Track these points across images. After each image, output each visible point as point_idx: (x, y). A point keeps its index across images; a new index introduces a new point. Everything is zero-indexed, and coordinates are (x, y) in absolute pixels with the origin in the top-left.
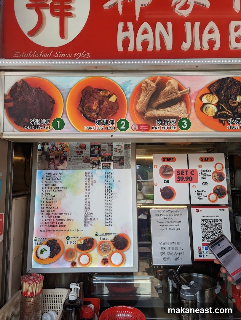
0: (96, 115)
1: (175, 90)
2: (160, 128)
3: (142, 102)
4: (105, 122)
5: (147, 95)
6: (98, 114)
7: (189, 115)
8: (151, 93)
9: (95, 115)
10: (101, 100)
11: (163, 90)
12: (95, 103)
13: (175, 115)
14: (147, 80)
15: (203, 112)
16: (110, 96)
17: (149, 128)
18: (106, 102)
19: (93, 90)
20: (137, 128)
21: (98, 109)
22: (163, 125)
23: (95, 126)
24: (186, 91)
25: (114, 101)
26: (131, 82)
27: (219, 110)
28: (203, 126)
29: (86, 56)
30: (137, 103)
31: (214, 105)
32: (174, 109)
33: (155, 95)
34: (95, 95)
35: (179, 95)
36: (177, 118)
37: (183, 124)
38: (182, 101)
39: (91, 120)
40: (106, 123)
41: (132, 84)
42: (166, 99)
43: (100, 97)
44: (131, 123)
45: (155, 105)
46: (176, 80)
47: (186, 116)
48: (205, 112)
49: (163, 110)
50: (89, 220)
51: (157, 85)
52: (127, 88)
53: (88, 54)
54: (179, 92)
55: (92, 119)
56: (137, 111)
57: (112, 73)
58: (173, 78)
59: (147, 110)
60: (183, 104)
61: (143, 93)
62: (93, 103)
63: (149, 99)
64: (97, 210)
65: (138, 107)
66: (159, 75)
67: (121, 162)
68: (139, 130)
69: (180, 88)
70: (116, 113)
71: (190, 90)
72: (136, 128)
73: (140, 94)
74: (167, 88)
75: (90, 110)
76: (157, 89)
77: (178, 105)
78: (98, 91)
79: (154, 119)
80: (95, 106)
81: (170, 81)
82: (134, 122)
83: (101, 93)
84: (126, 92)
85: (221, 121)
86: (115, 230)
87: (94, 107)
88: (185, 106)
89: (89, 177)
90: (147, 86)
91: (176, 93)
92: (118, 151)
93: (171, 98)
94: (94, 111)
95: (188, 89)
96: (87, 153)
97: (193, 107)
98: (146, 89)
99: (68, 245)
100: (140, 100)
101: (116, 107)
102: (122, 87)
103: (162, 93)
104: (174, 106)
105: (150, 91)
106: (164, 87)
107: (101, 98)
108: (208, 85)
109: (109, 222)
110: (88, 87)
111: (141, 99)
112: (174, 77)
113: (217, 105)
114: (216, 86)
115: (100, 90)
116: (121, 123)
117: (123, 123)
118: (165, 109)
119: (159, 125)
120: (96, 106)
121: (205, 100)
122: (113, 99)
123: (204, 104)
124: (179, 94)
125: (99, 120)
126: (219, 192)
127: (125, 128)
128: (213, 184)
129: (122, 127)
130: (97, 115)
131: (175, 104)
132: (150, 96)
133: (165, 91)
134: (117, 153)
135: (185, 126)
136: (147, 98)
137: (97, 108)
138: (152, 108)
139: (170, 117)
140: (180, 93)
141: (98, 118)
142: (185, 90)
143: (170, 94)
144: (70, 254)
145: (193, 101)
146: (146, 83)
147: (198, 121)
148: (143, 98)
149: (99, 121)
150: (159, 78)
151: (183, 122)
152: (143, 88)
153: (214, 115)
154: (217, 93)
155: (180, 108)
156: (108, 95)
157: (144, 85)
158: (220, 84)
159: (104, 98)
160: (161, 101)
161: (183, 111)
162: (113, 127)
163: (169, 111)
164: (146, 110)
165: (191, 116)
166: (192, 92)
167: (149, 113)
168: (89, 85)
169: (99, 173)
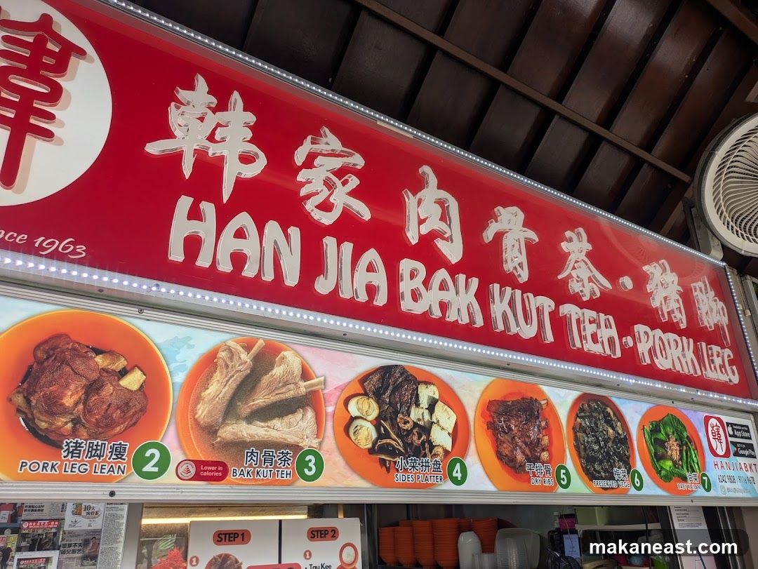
0: (70, 426)
1: (294, 378)
2: (253, 473)
3: (213, 399)
4: (96, 450)
5: (228, 381)
6: (76, 422)
7: (320, 443)
8: (238, 378)
9: (66, 423)
10: (95, 381)
11: (267, 372)
12: (72, 387)
13: (291, 439)
14: (231, 344)
15: (350, 438)
16: (124, 373)
17: (225, 472)
18: (109, 389)
19: (74, 349)
20: (193, 471)
21: (81, 406)
22: (260, 466)
23: (59, 459)
24: (318, 384)
25: (135, 387)
26: (191, 342)
27: (380, 436)
28: (347, 472)
29: (74, 252)
30: (199, 399)
31: (371, 422)
32: (290, 425)
33: (248, 385)
34: (79, 364)
35: (303, 391)
36: (295, 447)
37: (306, 464)
38: (308, 405)
39: (50, 441)
40: (98, 452)
41: (193, 346)
42: (274, 398)
43: (94, 371)
44: (176, 456)
45: (245, 409)
46: (298, 354)
47: (315, 443)
48: (353, 438)
49: (262, 424)
51: (256, 359)
52: (178, 357)
53: (81, 248)
54: (302, 384)
55: (52, 437)
56: (196, 421)
57: (141, 312)
58: (293, 349)
59: (224, 420)
60: (310, 414)
61: (217, 376)
62: (67, 386)
63: (231, 391)
65: (200, 412)
66: (262, 337)
67: (88, 552)
68: (197, 477)
69: (306, 375)
70: (134, 424)
71: (325, 383)
72: (188, 471)
73: (210, 377)
74: (277, 371)
75: (53, 407)
76: (253, 370)
77: (299, 415)
78: (92, 354)
79: (239, 446)
80: (72, 395)
81: (284, 353)
82: (185, 454)
83: (99, 359)
84: (173, 365)
85: (383, 462)
87: (68, 401)
88: (314, 419)
90: (231, 358)
91: (295, 384)
92: (84, 513)
93: (283, 396)
94: (65, 411)
95: (322, 378)
97: (329, 424)
98: (227, 366)
100: (208, 391)
101: (138, 407)
102: (165, 352)
103: (266, 379)
104: (290, 416)
105: (237, 371)
106: (271, 366)
107: (95, 376)
108: (360, 375)
110: (59, 336)
111: (213, 389)
112: (296, 347)
113: (377, 423)
114: (375, 379)
115: (98, 352)
116: (148, 454)
117: (153, 456)
118: (269, 423)
119: (251, 466)
120: (76, 397)
121: (353, 409)
122: (133, 381)
123: (353, 419)
124: (303, 387)
125: (77, 443)
127: (156, 469)
129: (149, 468)
130: (75, 425)
131: (293, 412)
132: (234, 386)
133: (272, 376)
134: (78, 518)
135: (310, 469)
136: (226, 388)
137: (76, 404)
138: (238, 418)
139: (277, 445)
140: (305, 387)
141: (74, 433)
142: (315, 381)
143: (283, 386)
145: (330, 409)
146: (229, 349)
147: (339, 459)
148: (218, 389)
149: (78, 445)
150: (261, 343)
151: (307, 459)
152: (221, 362)
153: (370, 446)
154: (378, 395)
155: (303, 424)
156: (120, 367)
157: (222, 354)
158: (383, 378)
159: (105, 374)
160: (261, 399)
161: (308, 432)
162: (119, 467)
163: (278, 430)
164: (221, 420)
165: (325, 446)
166: (330, 387)
167: (230, 431)
168: (63, 331)
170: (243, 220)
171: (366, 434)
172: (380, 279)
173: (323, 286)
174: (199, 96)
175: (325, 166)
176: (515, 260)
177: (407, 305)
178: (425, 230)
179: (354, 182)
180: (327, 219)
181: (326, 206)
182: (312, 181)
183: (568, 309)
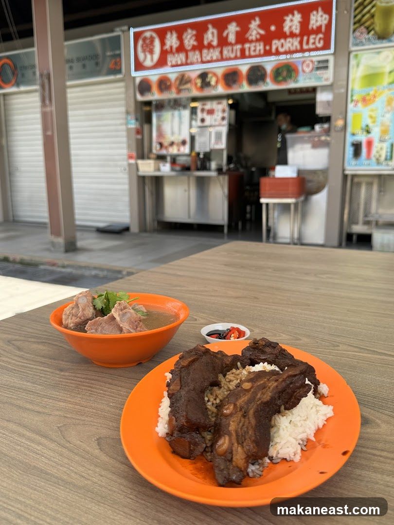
5: (179, 81)
17: (179, 93)
19: (163, 81)
22: (184, 92)
23: (163, 93)
25: (169, 84)
28: (196, 91)
30: (176, 84)
33: (181, 81)
35: (189, 80)
36: (188, 89)
38: (190, 82)
39: (162, 91)
45: (181, 84)
47: (191, 88)
48: (197, 86)
50: (173, 133)
53: (160, 67)
59: (179, 86)
64: (176, 129)
65: (176, 86)
67: (185, 107)
68: (176, 94)
70: (170, 88)
73: (177, 81)
75: (162, 88)
79: (181, 90)
82: (175, 91)
84: (172, 80)
85: (202, 89)
86: (181, 138)
89: (173, 115)
91: (187, 79)
93: (186, 81)
96: (172, 103)
97: (193, 84)
99: (166, 144)
101: (170, 86)
105: (180, 79)
108: (197, 75)
109: (180, 134)
113: (201, 83)
114: (200, 75)
118: (184, 86)
121: (197, 81)
123: (197, 83)
125: (165, 91)
126: (223, 118)
127: (172, 93)
128: (220, 115)
131: (187, 83)
133: (184, 79)
134: (183, 103)
135: (190, 92)
139: (185, 89)
142: (190, 78)
144: (166, 148)
145: (193, 82)
147: (194, 89)
152: (178, 78)
153: (200, 87)
154: (201, 78)
155: (189, 85)
156: (167, 82)
158: (202, 75)
163: (186, 86)
166: (193, 79)
167: (180, 88)
169: (176, 113)
170: (176, 55)
171: (199, 84)
172: (199, 57)
173: (189, 61)
174: (168, 36)
175: (189, 37)
176: (232, 38)
177: (204, 59)
178: (209, 41)
179: (194, 38)
180: (189, 48)
181: (189, 45)
182: (186, 42)
183: (247, 46)
